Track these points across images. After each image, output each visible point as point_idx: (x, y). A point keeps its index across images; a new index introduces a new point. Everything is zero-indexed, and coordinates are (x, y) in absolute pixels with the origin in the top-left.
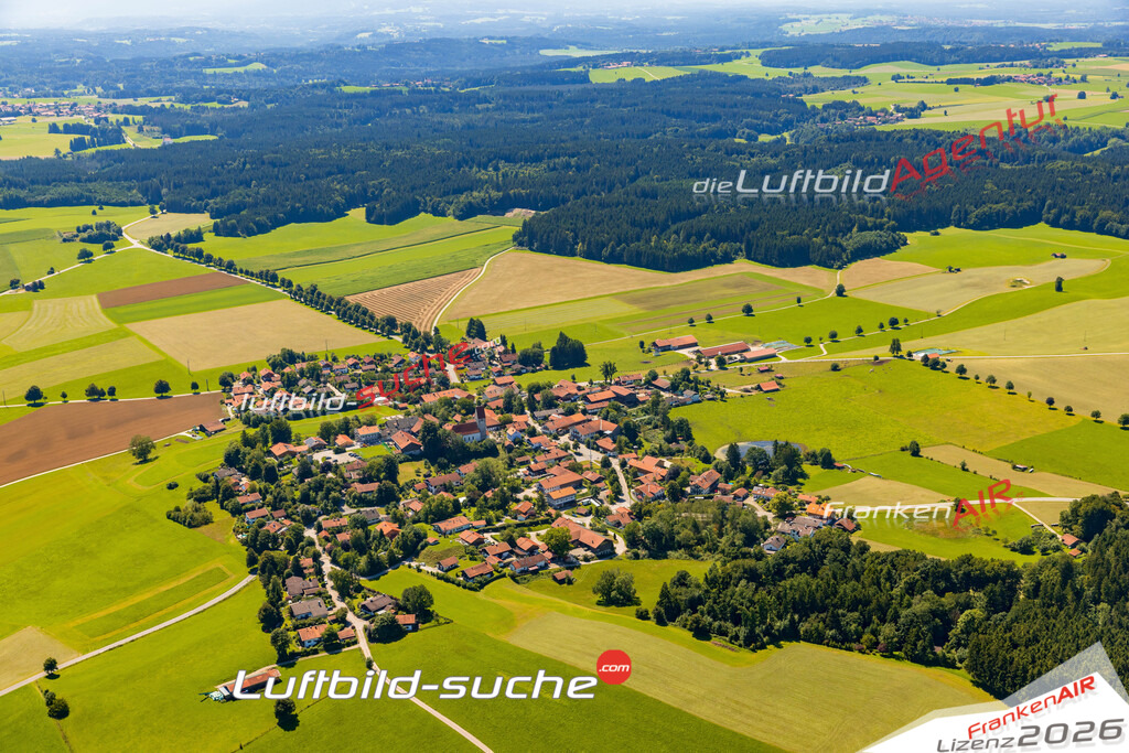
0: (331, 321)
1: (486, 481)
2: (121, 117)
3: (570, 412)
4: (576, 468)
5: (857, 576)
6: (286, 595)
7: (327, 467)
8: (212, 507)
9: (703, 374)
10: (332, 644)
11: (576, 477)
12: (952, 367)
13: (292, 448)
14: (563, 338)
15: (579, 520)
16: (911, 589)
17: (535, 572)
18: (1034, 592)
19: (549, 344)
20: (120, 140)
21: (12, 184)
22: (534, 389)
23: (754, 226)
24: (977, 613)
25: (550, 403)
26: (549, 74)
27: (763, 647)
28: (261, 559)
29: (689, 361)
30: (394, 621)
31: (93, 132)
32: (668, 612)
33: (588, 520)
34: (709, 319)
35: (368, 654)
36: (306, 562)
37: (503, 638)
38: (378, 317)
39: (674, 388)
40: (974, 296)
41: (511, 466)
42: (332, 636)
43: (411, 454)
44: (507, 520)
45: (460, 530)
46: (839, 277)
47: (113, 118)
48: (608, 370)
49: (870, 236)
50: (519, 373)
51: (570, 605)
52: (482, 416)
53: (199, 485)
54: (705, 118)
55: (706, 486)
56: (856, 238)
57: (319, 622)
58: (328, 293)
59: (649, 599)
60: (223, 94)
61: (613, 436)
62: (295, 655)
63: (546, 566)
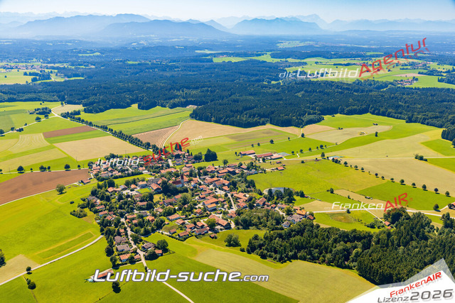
0: (127, 143)
1: (185, 202)
2: (50, 70)
3: (213, 177)
4: (216, 197)
5: (317, 236)
6: (115, 243)
7: (128, 196)
8: (87, 210)
9: (258, 164)
10: (132, 261)
11: (216, 200)
12: (342, 162)
13: (115, 189)
14: (209, 151)
15: (218, 215)
16: (335, 241)
17: (203, 234)
18: (378, 242)
19: (204, 153)
20: (49, 78)
21: (11, 93)
22: (200, 169)
23: (273, 113)
24: (359, 250)
25: (206, 174)
26: (198, 59)
27: (285, 262)
28: (105, 230)
29: (252, 159)
30: (154, 252)
31: (40, 76)
32: (251, 249)
33: (221, 215)
34: (259, 144)
35: (145, 265)
36: (122, 231)
37: (193, 258)
38: (144, 142)
39: (248, 169)
40: (348, 138)
41: (193, 196)
42: (132, 258)
43: (158, 191)
44: (192, 215)
45: (176, 219)
46: (302, 130)
47: (46, 70)
48: (225, 162)
49: (312, 117)
50: (194, 163)
51: (217, 246)
52: (182, 178)
53: (82, 202)
54: (253, 75)
55: (261, 203)
56: (307, 117)
57: (127, 253)
58: (126, 133)
59: (245, 244)
60: (86, 63)
61: (228, 186)
62: (119, 265)
63: (207, 232)
